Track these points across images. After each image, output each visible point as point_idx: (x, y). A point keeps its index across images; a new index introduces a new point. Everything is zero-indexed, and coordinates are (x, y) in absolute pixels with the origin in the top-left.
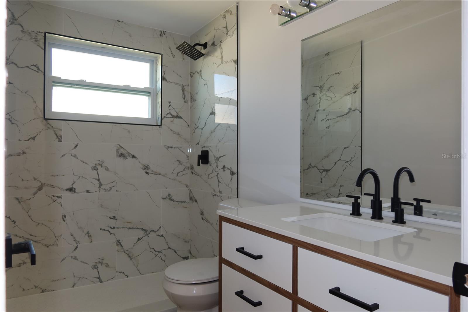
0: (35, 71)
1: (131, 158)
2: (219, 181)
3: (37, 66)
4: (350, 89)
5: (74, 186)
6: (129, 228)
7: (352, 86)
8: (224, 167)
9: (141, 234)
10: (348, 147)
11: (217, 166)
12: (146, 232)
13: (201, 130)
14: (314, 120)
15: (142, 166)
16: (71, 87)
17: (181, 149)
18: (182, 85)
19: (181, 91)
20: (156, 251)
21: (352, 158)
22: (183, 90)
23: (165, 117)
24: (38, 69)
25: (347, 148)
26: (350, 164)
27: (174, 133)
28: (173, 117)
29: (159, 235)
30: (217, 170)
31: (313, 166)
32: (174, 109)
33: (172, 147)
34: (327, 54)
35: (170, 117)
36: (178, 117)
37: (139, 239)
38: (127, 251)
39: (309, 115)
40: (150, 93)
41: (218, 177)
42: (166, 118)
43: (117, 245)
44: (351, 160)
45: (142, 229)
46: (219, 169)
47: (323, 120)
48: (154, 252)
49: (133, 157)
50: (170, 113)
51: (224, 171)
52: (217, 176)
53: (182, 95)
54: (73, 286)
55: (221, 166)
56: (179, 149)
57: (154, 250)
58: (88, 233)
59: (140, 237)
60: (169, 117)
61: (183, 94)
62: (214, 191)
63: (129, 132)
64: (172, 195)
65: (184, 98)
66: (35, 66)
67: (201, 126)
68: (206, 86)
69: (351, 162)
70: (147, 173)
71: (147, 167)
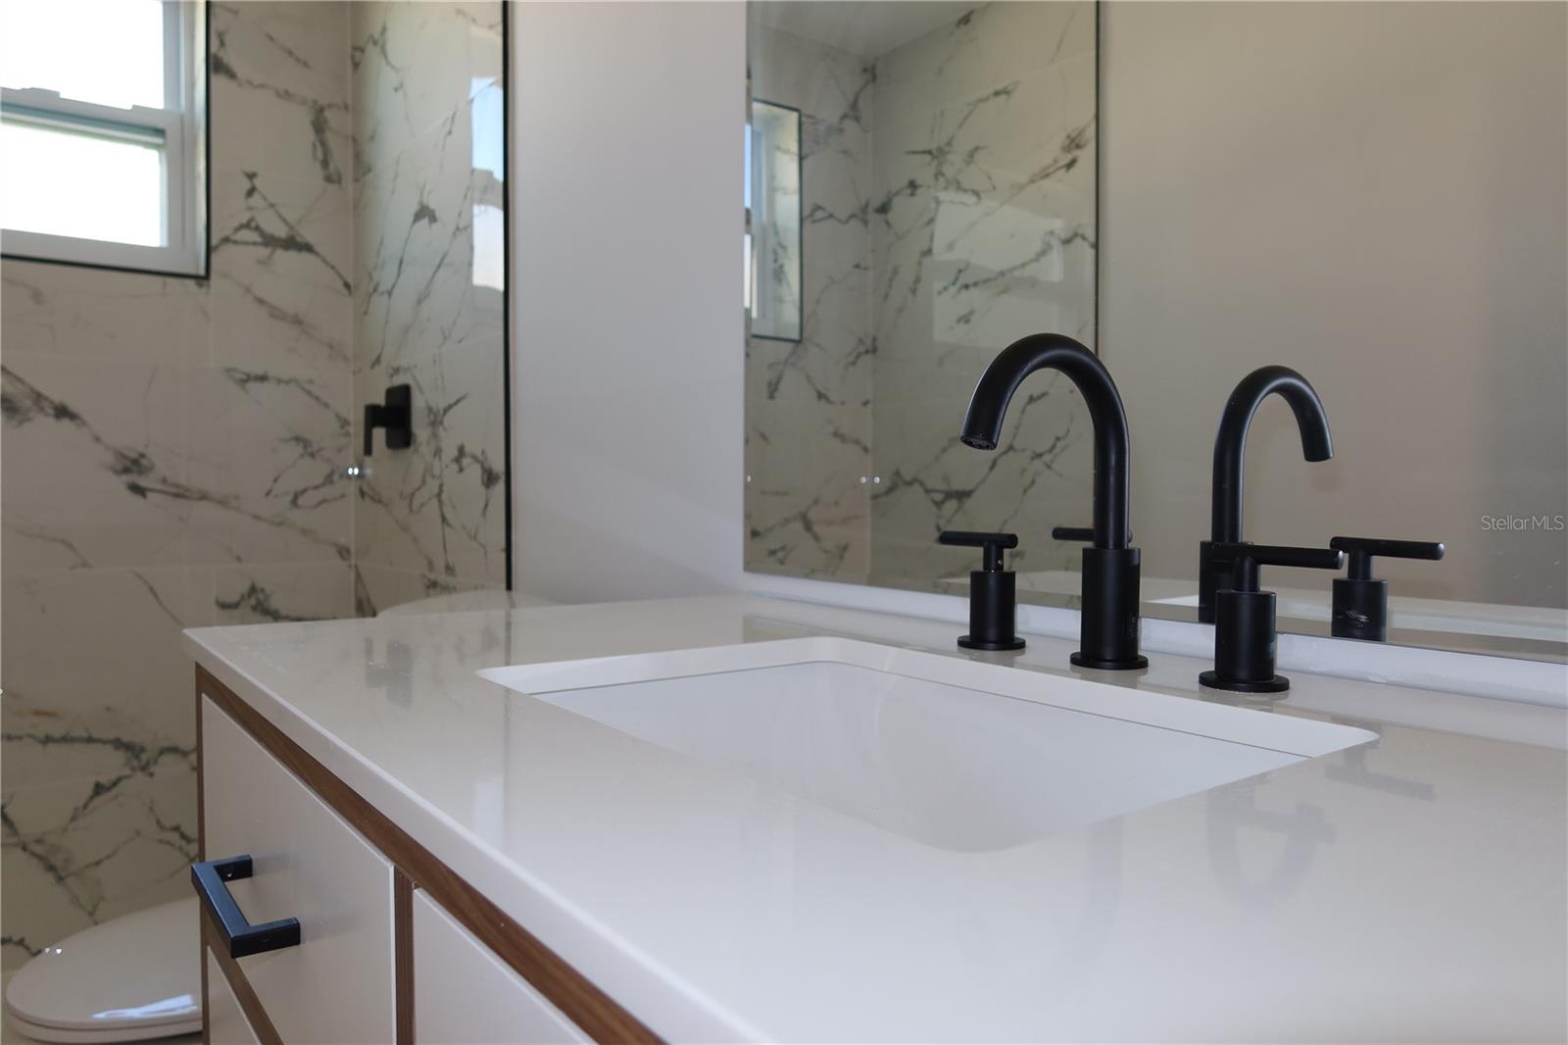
1: (52, 420)
2: (444, 520)
4: (1052, 150)
6: (48, 740)
7: (1060, 139)
8: (461, 451)
9: (112, 763)
10: (1043, 395)
11: (438, 452)
12: (137, 757)
13: (386, 296)
14: (914, 291)
15: (110, 458)
17: (307, 386)
18: (311, 103)
19: (310, 127)
22: (319, 126)
23: (226, 240)
25: (1039, 402)
26: (1052, 462)
27: (276, 313)
28: (270, 241)
30: (436, 471)
31: (908, 477)
32: (272, 206)
33: (263, 378)
34: (966, 20)
35: (255, 244)
36: (292, 244)
37: (99, 789)
38: (39, 841)
39: (895, 271)
40: (159, 132)
41: (440, 501)
42: (231, 245)
44: (1054, 447)
45: (118, 744)
46: (444, 466)
47: (945, 289)
48: (183, 843)
49: (62, 412)
50: (253, 225)
51: (461, 470)
52: (439, 495)
53: (314, 146)
55: (450, 452)
56: (303, 389)
57: (186, 835)
59: (104, 780)
60: (250, 240)
61: (318, 144)
62: (431, 566)
63: (37, 296)
64: (265, 592)
65: (325, 163)
67: (386, 277)
68: (400, 93)
69: (1056, 455)
70: (136, 489)
71: (135, 462)
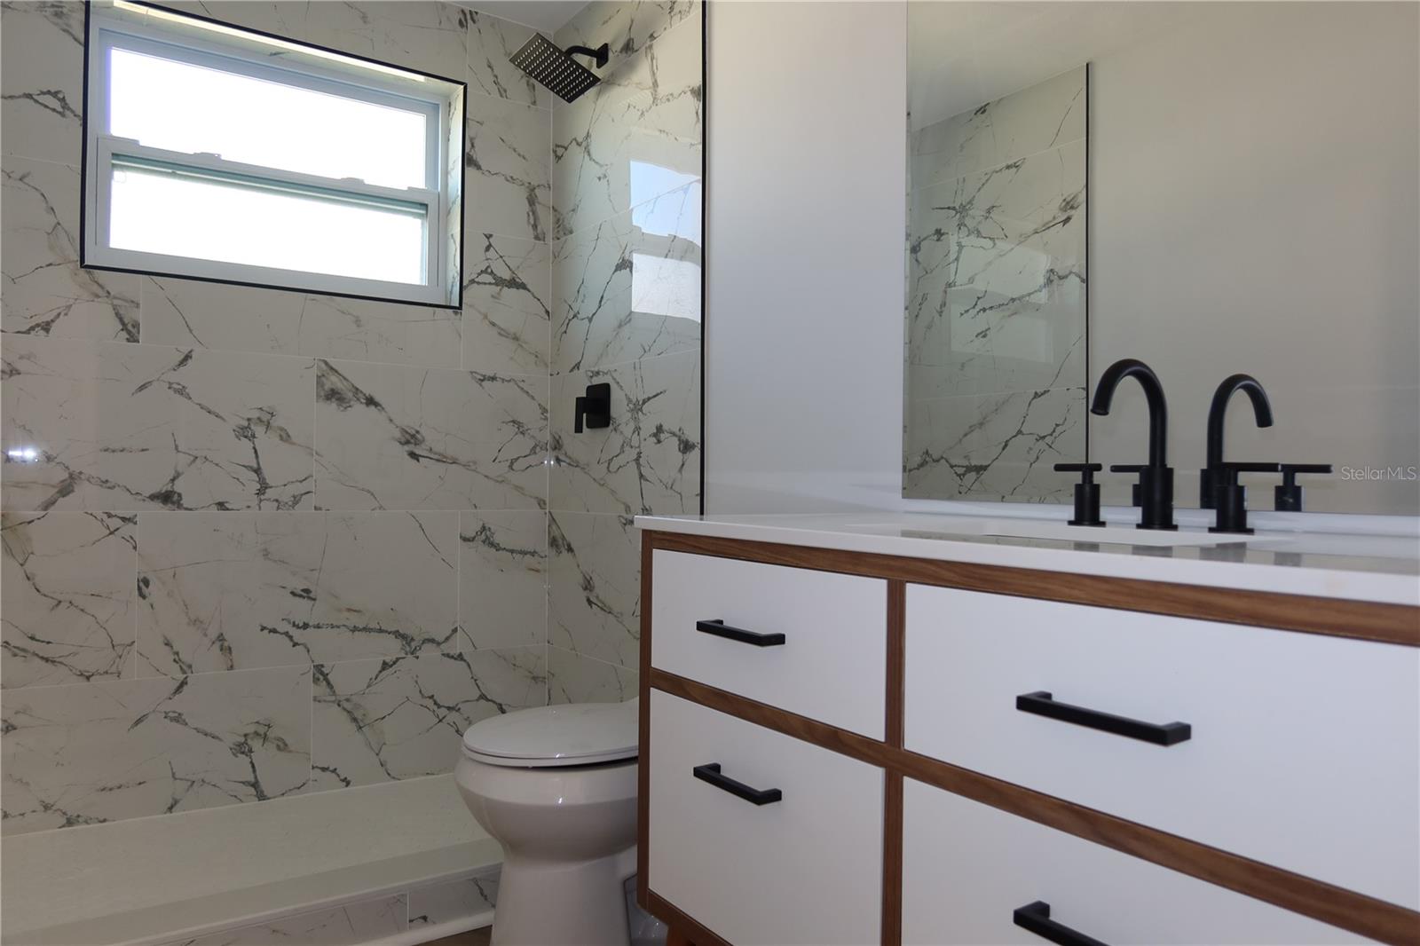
0: (54, 110)
1: (364, 406)
2: (641, 476)
3: (61, 96)
4: (1053, 209)
5: (179, 486)
6: (355, 629)
7: (1058, 202)
8: (660, 429)
9: (393, 647)
10: (1045, 392)
11: (638, 429)
12: (409, 644)
13: (586, 321)
14: (940, 313)
15: (398, 434)
16: (173, 175)
17: (521, 384)
18: (527, 185)
19: (526, 202)
20: (439, 707)
21: (1057, 425)
22: (532, 201)
23: (472, 281)
24: (65, 105)
25: (1043, 396)
26: (1052, 443)
27: (503, 333)
28: (499, 282)
29: (452, 653)
30: (635, 442)
31: (935, 456)
32: (501, 257)
33: (493, 379)
34: (982, 110)
35: (490, 284)
36: (514, 283)
37: (385, 666)
38: (348, 700)
39: (924, 298)
40: (425, 206)
41: (639, 465)
42: (475, 285)
43: (314, 681)
44: (1054, 431)
45: (397, 634)
46: (642, 439)
47: (967, 311)
48: (435, 708)
49: (370, 401)
50: (489, 270)
51: (659, 442)
52: (637, 460)
53: (529, 215)
54: (170, 809)
55: (648, 427)
56: (519, 386)
57: (435, 703)
58: (221, 638)
59: (388, 659)
60: (488, 281)
61: (531, 214)
62: (628, 509)
63: (358, 322)
64: (492, 530)
65: (535, 227)
66: (55, 94)
67: (588, 308)
68: (604, 182)
69: (1055, 438)
70: (413, 455)
71: (413, 436)
